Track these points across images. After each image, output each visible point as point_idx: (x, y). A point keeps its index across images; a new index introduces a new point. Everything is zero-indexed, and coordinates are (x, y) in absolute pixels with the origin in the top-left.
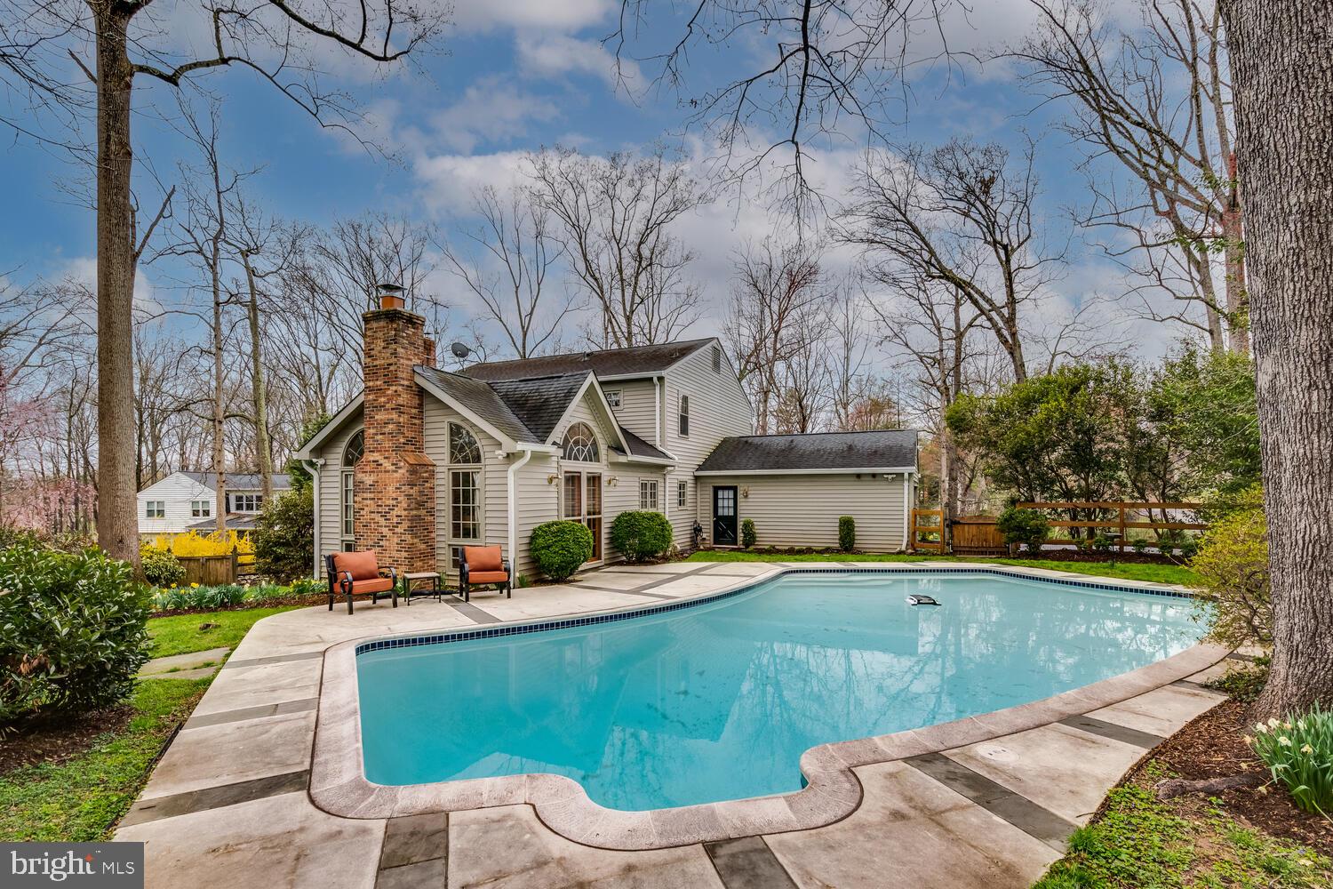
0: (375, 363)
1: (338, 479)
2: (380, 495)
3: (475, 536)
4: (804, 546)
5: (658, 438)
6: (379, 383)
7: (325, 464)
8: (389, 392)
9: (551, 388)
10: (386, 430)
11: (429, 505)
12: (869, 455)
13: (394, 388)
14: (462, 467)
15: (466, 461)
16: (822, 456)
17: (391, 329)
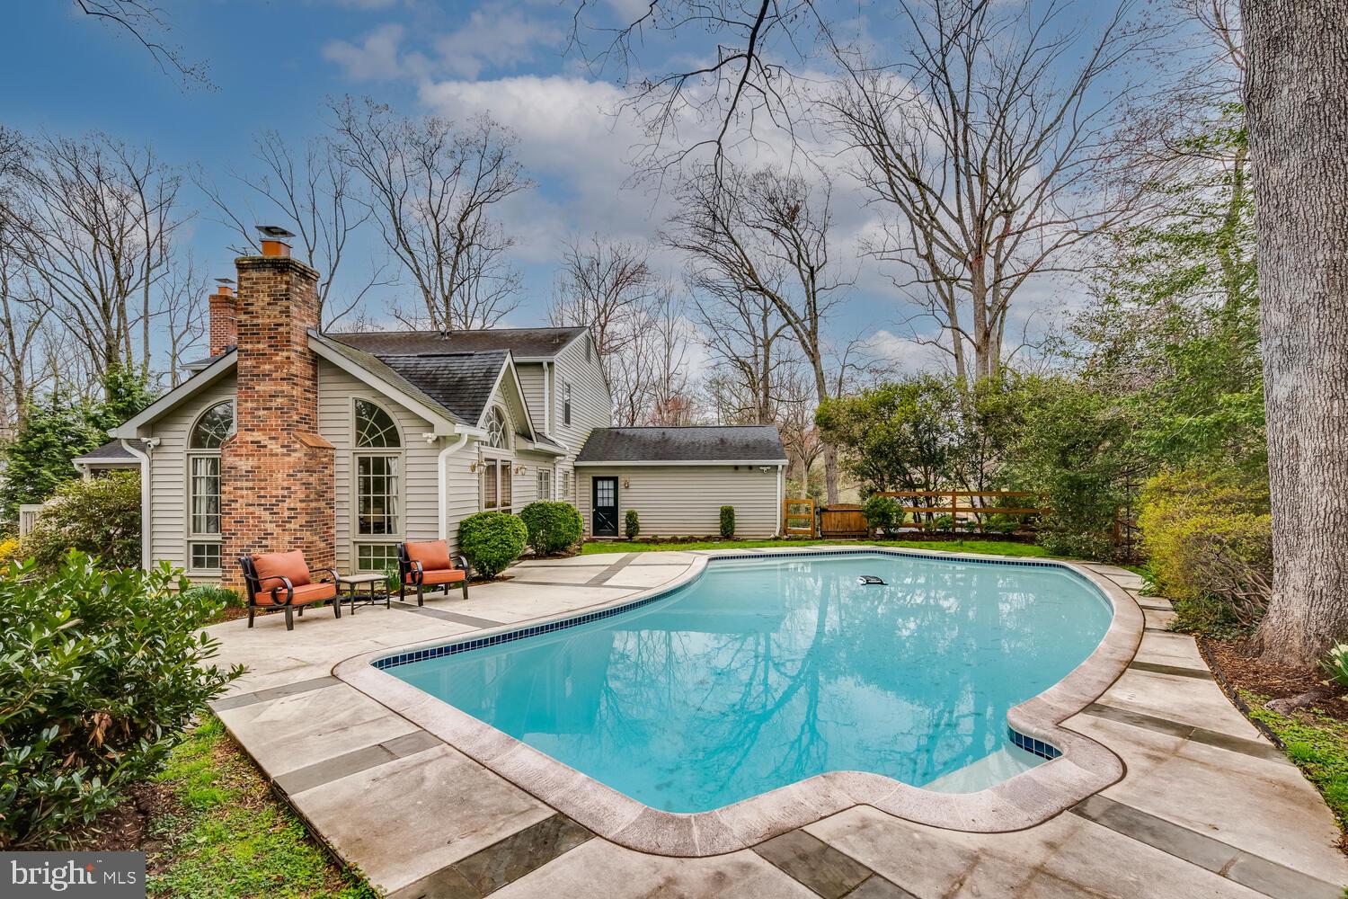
0: (255, 322)
1: (183, 464)
2: (263, 484)
3: (390, 531)
4: (686, 534)
5: (547, 426)
6: (261, 346)
7: (160, 445)
8: (278, 358)
9: (466, 367)
10: (274, 405)
11: (328, 496)
12: (742, 448)
13: (285, 354)
14: (373, 452)
15: (378, 442)
16: (699, 448)
17: (281, 283)
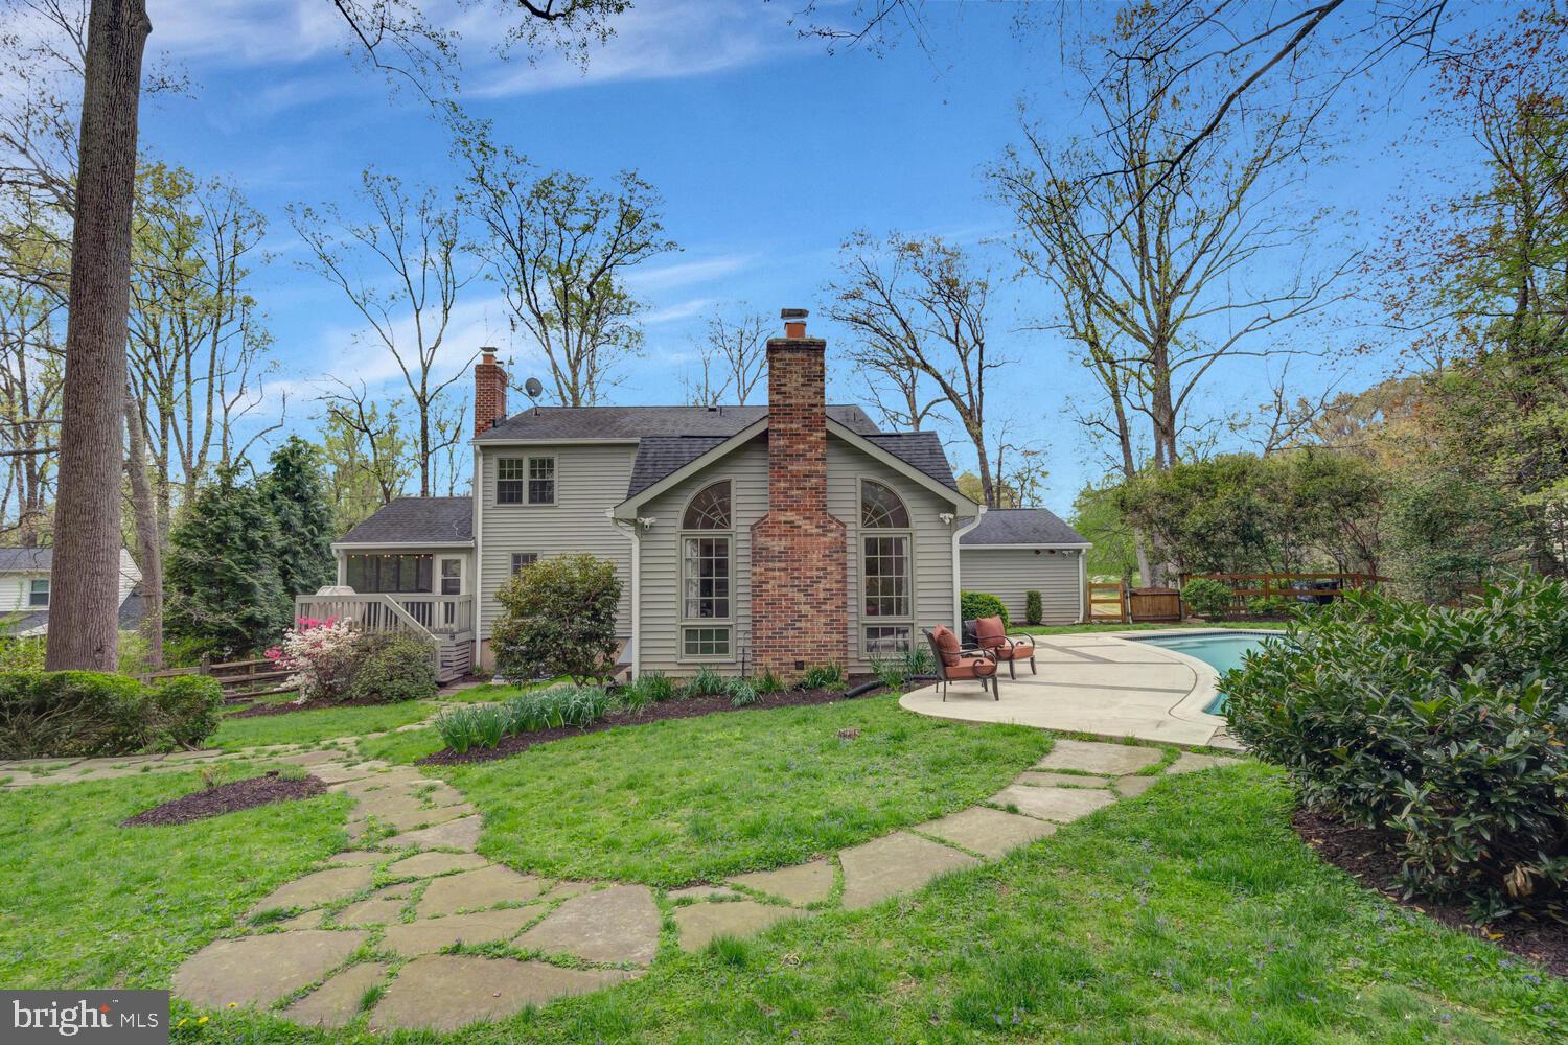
3: (900, 612)
6: (794, 426)
7: (653, 526)
8: (812, 438)
14: (880, 533)
15: (885, 523)
17: (815, 364)
